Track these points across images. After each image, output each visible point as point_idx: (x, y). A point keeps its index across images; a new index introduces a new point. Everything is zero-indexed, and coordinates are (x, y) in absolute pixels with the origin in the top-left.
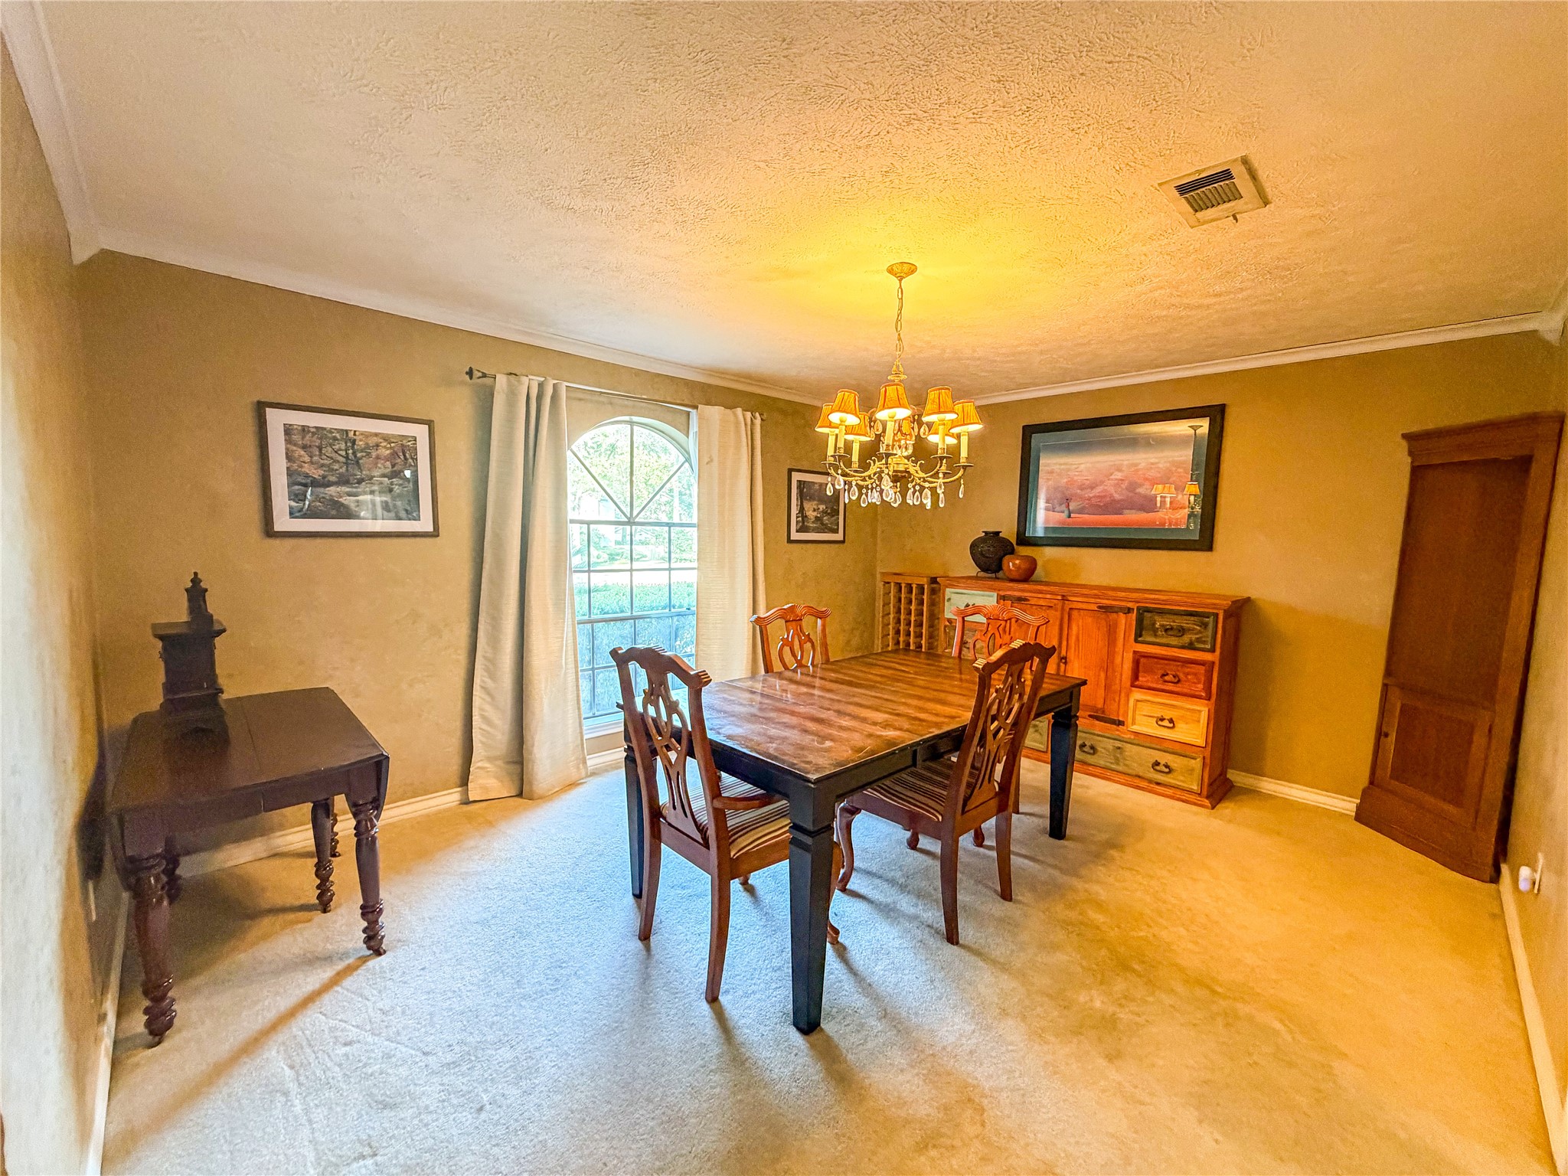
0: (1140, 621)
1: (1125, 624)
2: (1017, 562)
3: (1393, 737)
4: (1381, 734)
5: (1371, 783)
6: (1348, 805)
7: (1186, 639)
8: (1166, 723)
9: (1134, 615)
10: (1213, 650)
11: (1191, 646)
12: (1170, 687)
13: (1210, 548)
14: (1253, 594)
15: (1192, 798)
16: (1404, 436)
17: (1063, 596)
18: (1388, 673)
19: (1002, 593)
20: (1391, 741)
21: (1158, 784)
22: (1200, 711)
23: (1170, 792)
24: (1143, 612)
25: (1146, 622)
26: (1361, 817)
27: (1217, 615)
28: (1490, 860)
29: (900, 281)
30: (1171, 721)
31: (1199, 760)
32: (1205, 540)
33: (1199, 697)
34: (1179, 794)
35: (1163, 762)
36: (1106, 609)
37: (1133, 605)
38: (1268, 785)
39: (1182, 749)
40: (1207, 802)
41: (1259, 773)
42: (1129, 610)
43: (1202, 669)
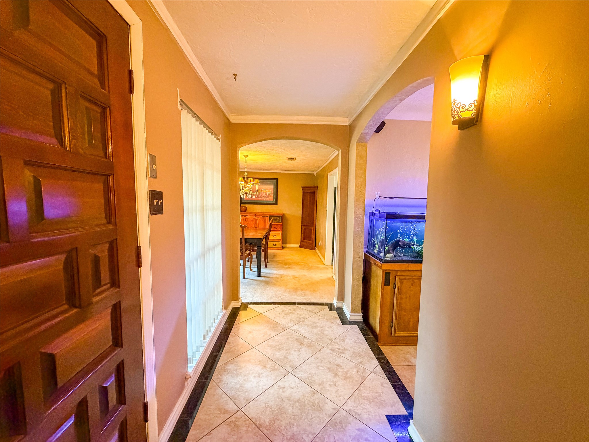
0: (269, 218)
1: (267, 219)
2: (243, 208)
3: (303, 233)
4: (302, 233)
5: (301, 241)
6: (298, 246)
7: (277, 221)
8: (275, 236)
9: (269, 217)
10: (281, 222)
11: (278, 222)
12: (275, 230)
13: (277, 205)
14: (284, 212)
15: (280, 249)
16: (302, 187)
17: (255, 214)
18: (302, 224)
19: (242, 215)
20: (303, 234)
21: (274, 248)
22: (280, 233)
23: (276, 249)
24: (270, 216)
25: (271, 218)
26: (300, 247)
27: (281, 216)
28: (314, 247)
29: (246, 157)
30: (276, 236)
31: (280, 242)
32: (276, 203)
33: (280, 231)
34: (278, 249)
35: (275, 244)
36: (264, 216)
37: (268, 215)
38: (288, 246)
39: (278, 241)
40: (282, 249)
41: (286, 244)
42: (268, 216)
43: (280, 226)
